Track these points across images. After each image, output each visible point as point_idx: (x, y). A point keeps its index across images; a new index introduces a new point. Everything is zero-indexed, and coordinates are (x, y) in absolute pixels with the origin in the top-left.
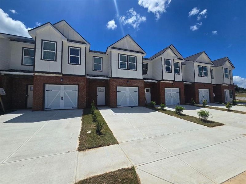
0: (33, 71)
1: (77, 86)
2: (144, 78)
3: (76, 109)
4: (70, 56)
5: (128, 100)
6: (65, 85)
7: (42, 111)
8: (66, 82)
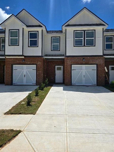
0: (4, 55)
1: (35, 66)
2: (104, 53)
3: (35, 85)
4: (30, 40)
5: (84, 79)
6: (27, 65)
7: (11, 85)
8: (27, 62)
